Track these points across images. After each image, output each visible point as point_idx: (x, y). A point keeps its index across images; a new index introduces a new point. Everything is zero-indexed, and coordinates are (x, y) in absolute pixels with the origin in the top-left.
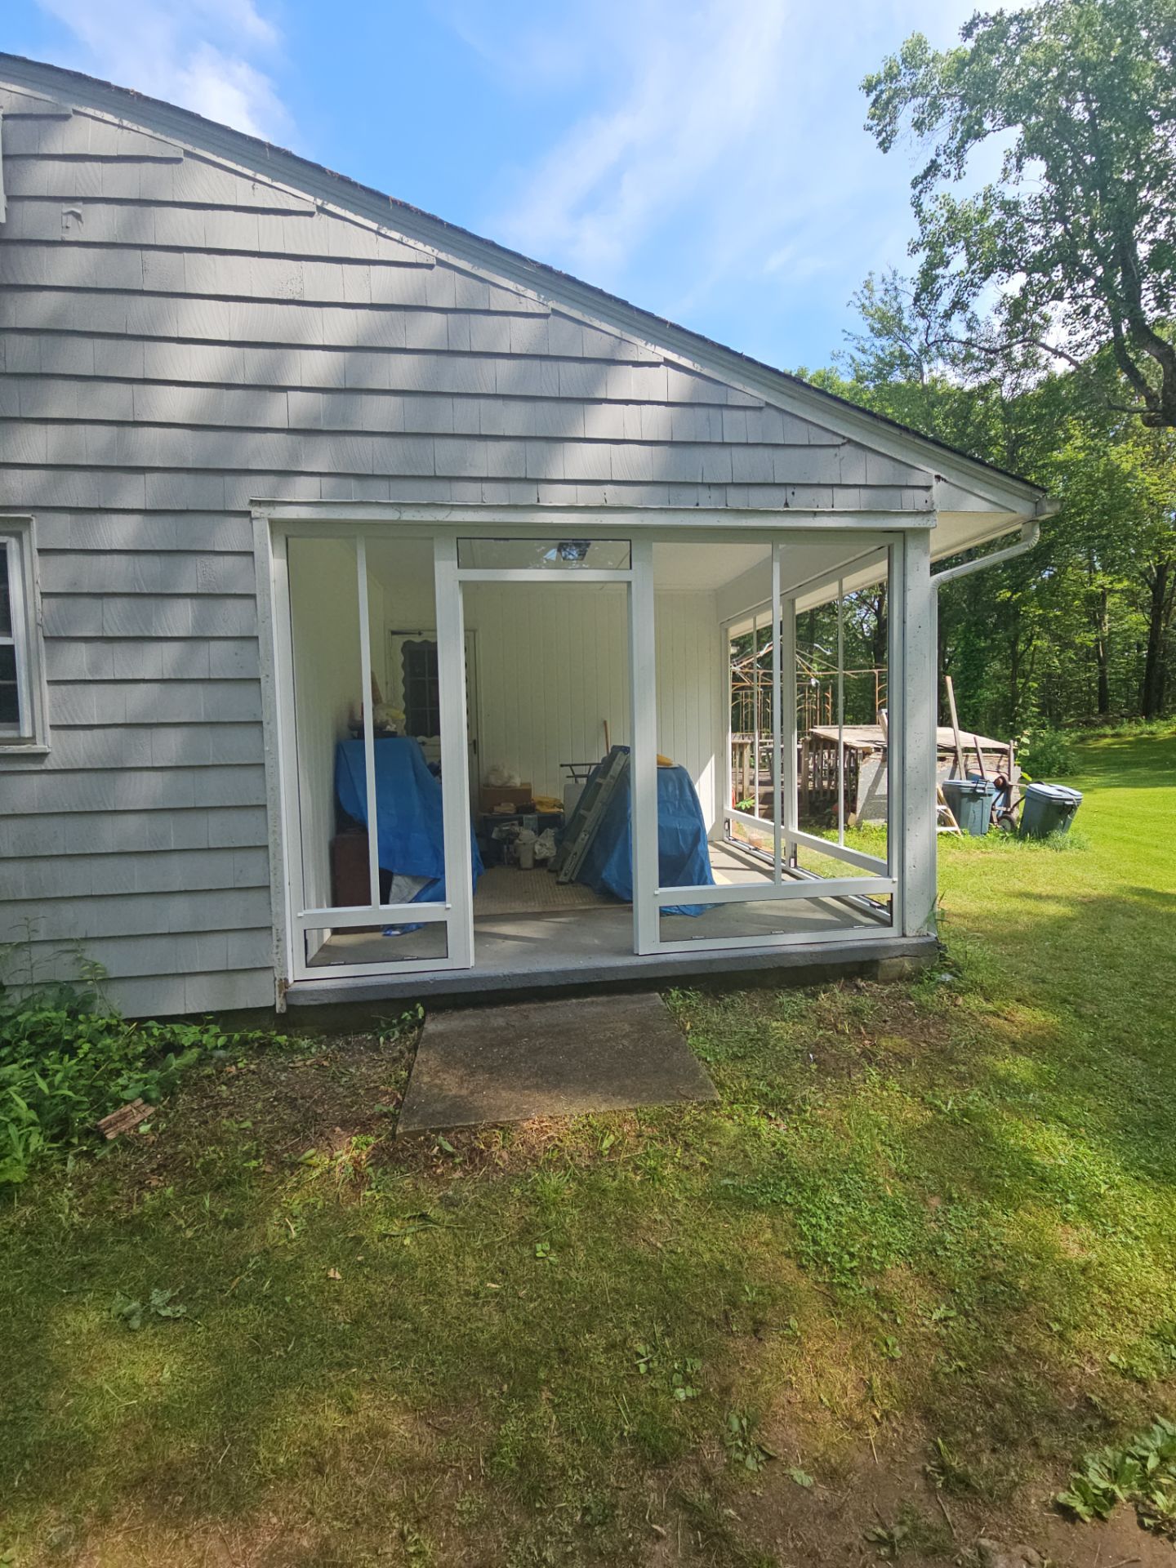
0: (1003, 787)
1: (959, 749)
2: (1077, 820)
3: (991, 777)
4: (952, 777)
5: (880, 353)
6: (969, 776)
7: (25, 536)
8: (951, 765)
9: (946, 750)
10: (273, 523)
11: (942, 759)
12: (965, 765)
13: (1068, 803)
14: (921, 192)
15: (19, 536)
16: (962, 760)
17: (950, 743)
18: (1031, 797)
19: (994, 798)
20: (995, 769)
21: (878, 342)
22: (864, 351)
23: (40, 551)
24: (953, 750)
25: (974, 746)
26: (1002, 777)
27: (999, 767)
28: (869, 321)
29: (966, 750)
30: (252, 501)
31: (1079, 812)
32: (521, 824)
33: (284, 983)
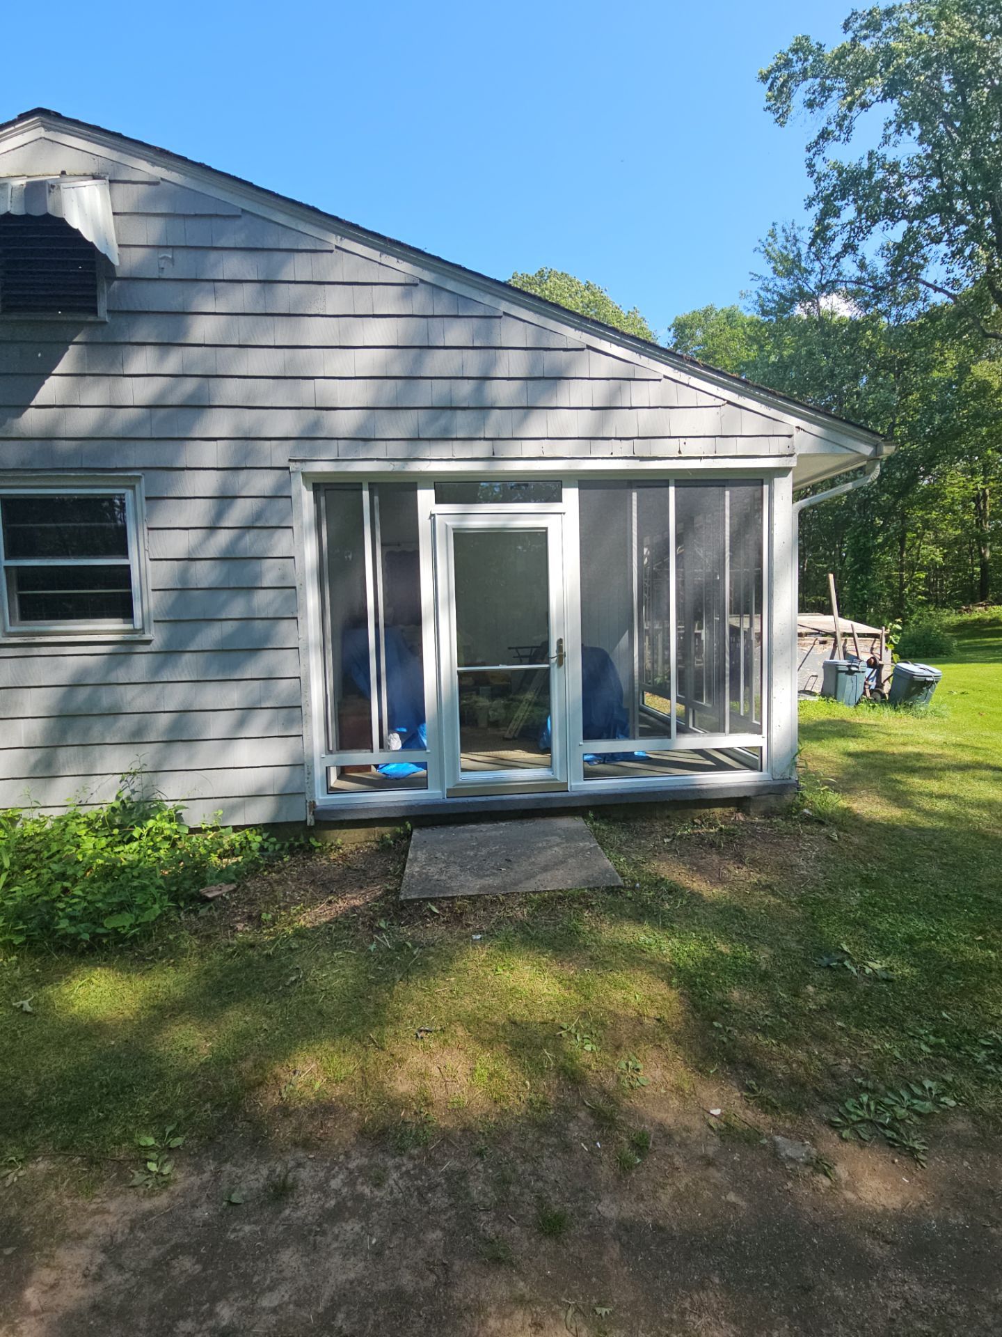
0: (874, 665)
1: (838, 635)
2: (937, 694)
3: (865, 657)
4: (832, 657)
5: (782, 291)
6: (846, 656)
7: (137, 486)
8: (831, 647)
9: (827, 634)
10: (305, 475)
11: (824, 643)
12: (844, 647)
13: (928, 679)
14: (814, 155)
15: (133, 488)
16: (841, 643)
17: (831, 629)
18: (898, 674)
19: (867, 675)
20: (869, 650)
21: (779, 282)
22: (768, 290)
23: (147, 499)
24: (833, 635)
25: (851, 631)
26: (873, 658)
27: (872, 649)
28: (773, 265)
29: (844, 635)
30: (290, 460)
31: (938, 687)
32: (478, 694)
33: (313, 805)
